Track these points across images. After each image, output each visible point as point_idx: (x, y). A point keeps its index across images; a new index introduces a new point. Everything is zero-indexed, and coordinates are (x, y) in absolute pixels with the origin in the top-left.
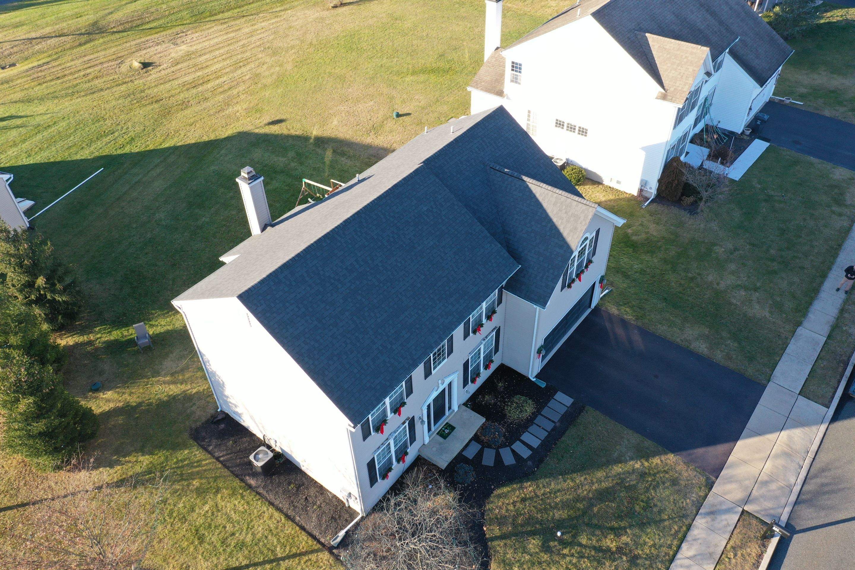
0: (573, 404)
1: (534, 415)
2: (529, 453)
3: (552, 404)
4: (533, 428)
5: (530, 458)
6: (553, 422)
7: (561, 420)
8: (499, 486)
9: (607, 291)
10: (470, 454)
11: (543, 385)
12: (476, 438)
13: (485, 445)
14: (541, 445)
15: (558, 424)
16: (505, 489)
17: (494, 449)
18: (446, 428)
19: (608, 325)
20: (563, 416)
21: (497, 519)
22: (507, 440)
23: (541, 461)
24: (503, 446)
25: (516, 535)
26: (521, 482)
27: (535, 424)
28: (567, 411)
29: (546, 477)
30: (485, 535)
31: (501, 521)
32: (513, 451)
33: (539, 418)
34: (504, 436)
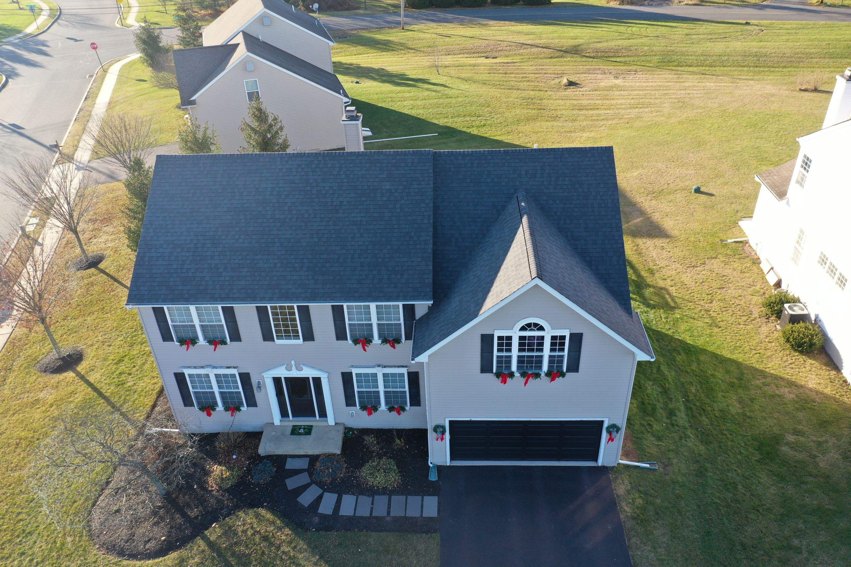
0: (431, 519)
1: (384, 491)
2: (330, 512)
3: (414, 501)
4: (364, 500)
5: (324, 517)
6: (389, 513)
7: (396, 519)
8: (271, 509)
9: (648, 466)
10: (292, 465)
11: (433, 477)
12: (313, 459)
13: (310, 470)
14: (349, 518)
15: (388, 519)
16: (269, 516)
17: (311, 480)
18: (304, 429)
19: (589, 492)
20: (406, 517)
21: (230, 528)
22: (331, 484)
23: (328, 529)
24: (320, 485)
25: (220, 555)
26: (287, 525)
27: (373, 498)
28: (415, 518)
29: (309, 544)
30: (206, 530)
31: (229, 532)
32: (320, 497)
33: (385, 498)
34: (334, 480)
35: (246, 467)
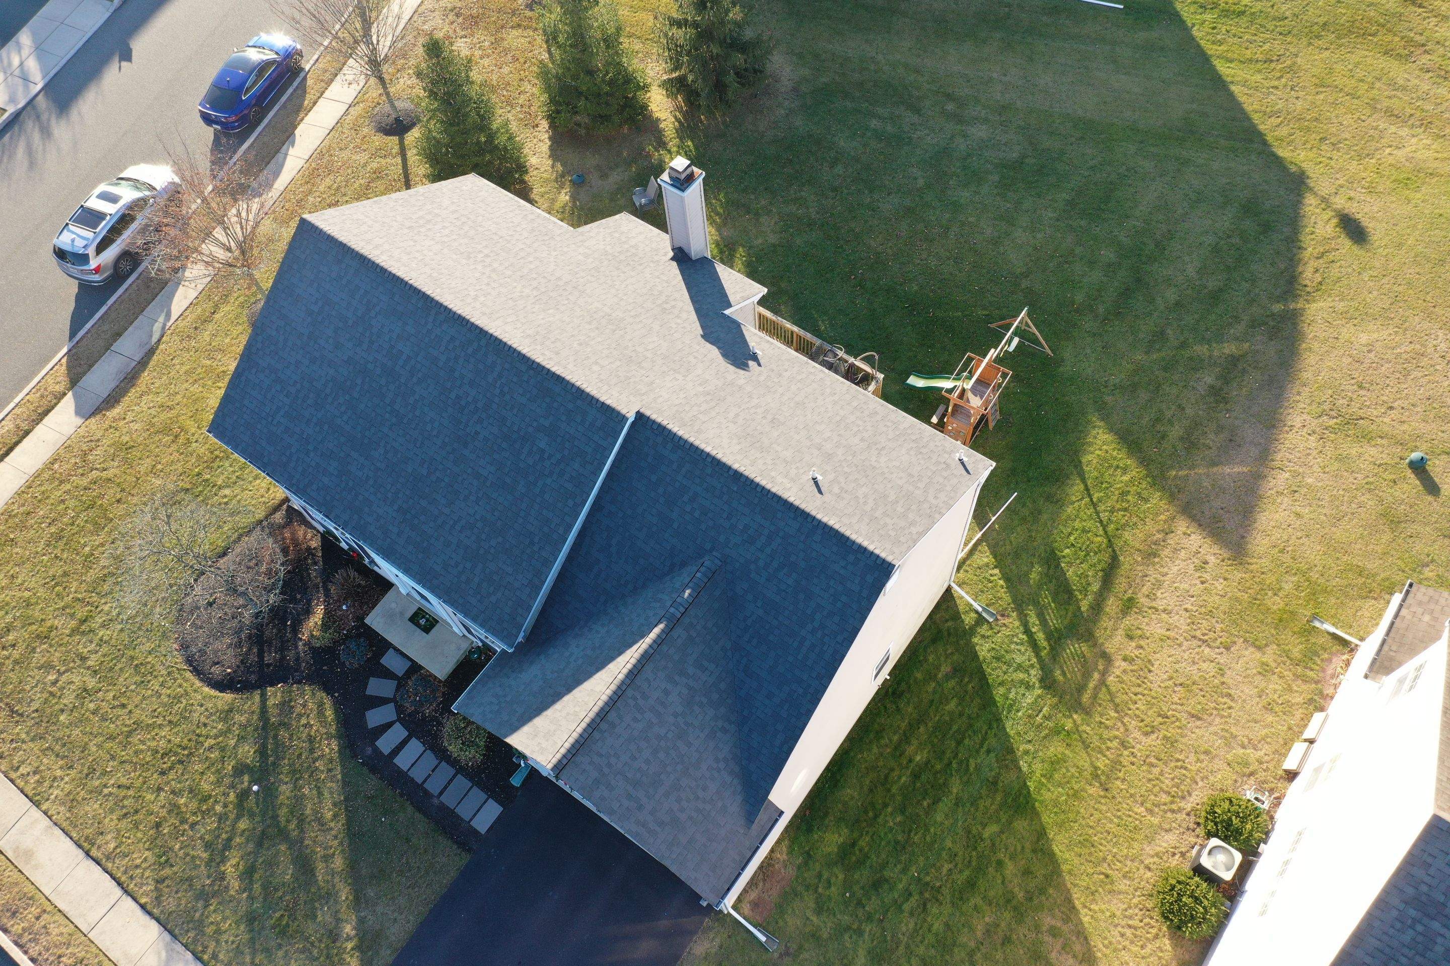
0: (476, 832)
1: (453, 762)
2: (386, 751)
3: (477, 795)
4: (430, 759)
5: (378, 752)
6: (441, 793)
7: (443, 808)
8: (336, 703)
9: (763, 939)
10: (389, 661)
11: (516, 781)
12: (415, 668)
13: (401, 682)
14: (399, 772)
15: (436, 801)
16: (329, 713)
17: (395, 695)
18: (427, 620)
20: (453, 811)
21: (290, 701)
22: (410, 715)
23: (373, 770)
24: (399, 709)
25: (264, 728)
26: (339, 737)
27: (439, 763)
28: (462, 819)
29: (344, 775)
30: (272, 685)
31: (286, 706)
32: (389, 725)
33: (452, 771)
34: (416, 712)
35: (348, 631)
